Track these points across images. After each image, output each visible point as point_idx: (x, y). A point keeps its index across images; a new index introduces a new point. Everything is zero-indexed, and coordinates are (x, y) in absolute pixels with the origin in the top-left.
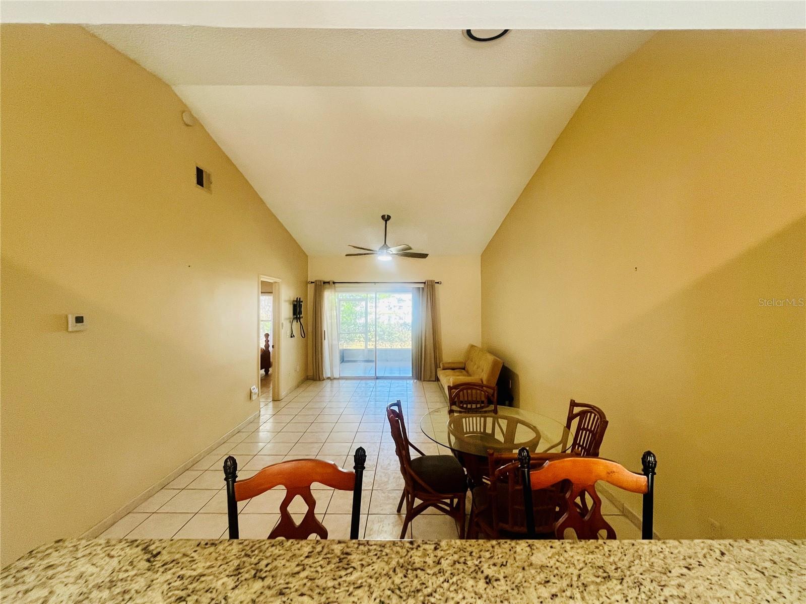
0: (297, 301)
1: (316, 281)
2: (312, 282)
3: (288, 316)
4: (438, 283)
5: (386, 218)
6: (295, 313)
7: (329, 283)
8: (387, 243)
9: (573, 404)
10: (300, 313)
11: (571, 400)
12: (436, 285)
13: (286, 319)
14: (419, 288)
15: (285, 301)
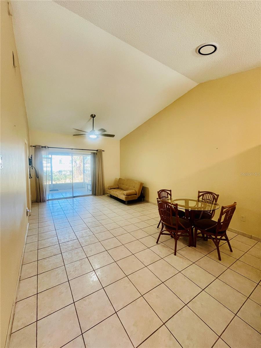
1: (36, 146)
2: (33, 146)
5: (93, 116)
7: (45, 147)
8: (94, 129)
9: (199, 192)
11: (199, 191)
12: (103, 152)
14: (95, 153)
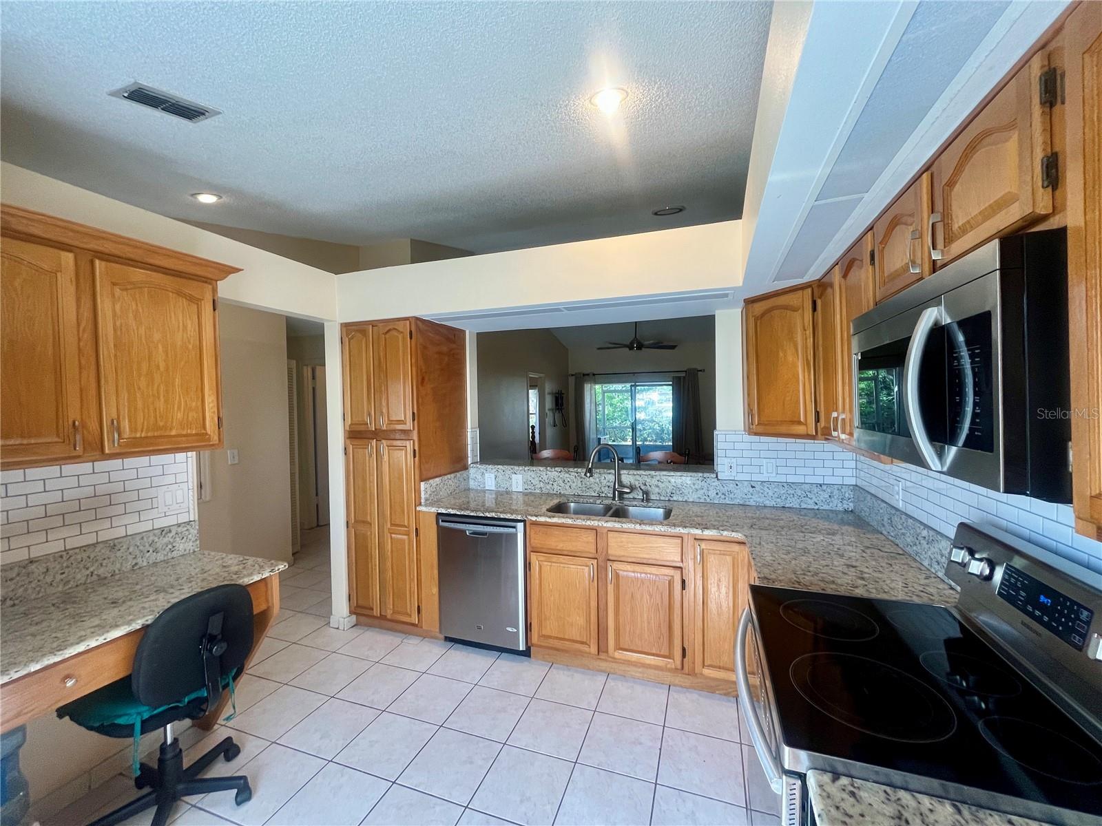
0: (558, 393)
1: (576, 374)
2: (572, 375)
3: (550, 407)
4: (701, 371)
6: (557, 404)
7: (588, 375)
10: (562, 405)
12: (699, 373)
13: (549, 410)
14: (679, 378)
15: (549, 394)
